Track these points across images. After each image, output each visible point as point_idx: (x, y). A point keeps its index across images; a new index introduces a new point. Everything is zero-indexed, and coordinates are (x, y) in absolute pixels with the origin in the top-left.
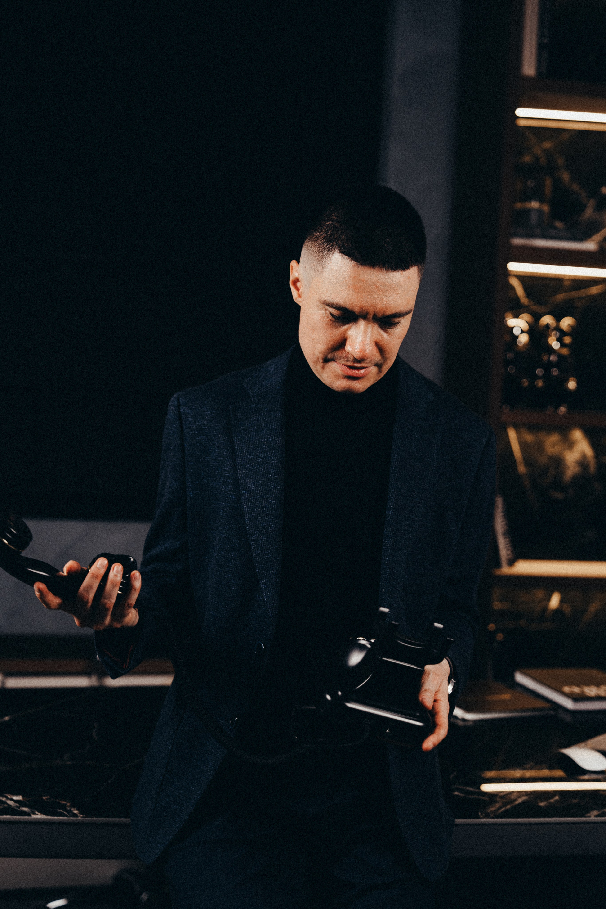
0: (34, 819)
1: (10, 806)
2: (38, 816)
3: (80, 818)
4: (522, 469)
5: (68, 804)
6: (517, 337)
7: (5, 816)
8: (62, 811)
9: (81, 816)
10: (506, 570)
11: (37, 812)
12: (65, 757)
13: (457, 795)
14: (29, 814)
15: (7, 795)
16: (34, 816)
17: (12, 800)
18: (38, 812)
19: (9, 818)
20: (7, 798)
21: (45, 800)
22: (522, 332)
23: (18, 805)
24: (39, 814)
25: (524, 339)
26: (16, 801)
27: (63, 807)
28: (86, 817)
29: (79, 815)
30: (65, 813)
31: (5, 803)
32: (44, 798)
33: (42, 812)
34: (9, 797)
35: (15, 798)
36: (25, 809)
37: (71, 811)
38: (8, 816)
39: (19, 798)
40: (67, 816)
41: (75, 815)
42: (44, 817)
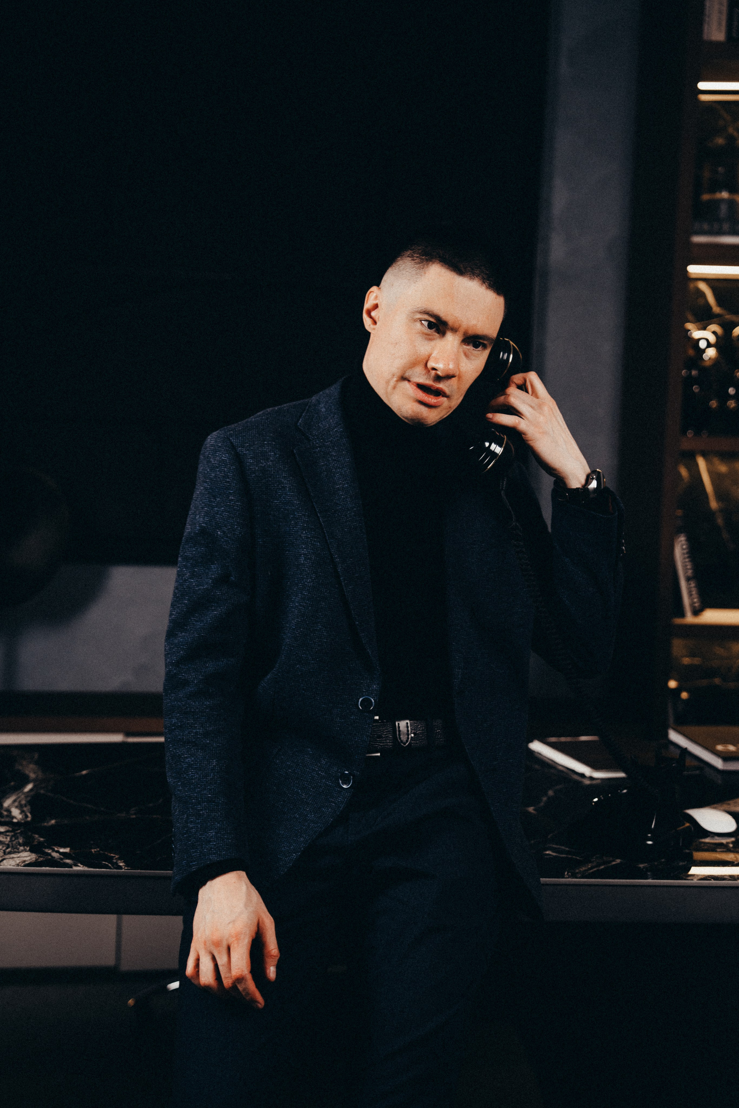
0: (74, 871)
1: (53, 857)
2: (80, 868)
3: (123, 870)
4: (714, 504)
5: (117, 857)
6: (704, 351)
7: (44, 868)
8: (107, 863)
9: (126, 868)
10: (690, 619)
11: (79, 865)
12: (133, 811)
13: (549, 855)
14: (70, 866)
15: (54, 847)
16: (75, 868)
17: (58, 852)
18: (81, 864)
19: (49, 870)
20: (54, 850)
21: (93, 852)
22: (709, 345)
23: (62, 857)
24: (82, 866)
25: (711, 353)
26: (61, 853)
27: (110, 859)
28: (131, 870)
29: (123, 867)
30: (110, 865)
31: (50, 854)
32: (93, 850)
33: (84, 864)
34: (56, 849)
35: (62, 850)
36: (68, 861)
37: (116, 863)
38: (47, 868)
39: (67, 850)
40: (110, 868)
41: (120, 868)
42: (86, 869)
